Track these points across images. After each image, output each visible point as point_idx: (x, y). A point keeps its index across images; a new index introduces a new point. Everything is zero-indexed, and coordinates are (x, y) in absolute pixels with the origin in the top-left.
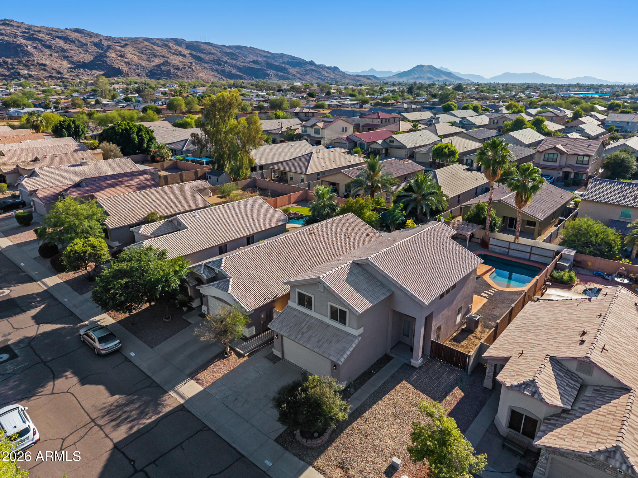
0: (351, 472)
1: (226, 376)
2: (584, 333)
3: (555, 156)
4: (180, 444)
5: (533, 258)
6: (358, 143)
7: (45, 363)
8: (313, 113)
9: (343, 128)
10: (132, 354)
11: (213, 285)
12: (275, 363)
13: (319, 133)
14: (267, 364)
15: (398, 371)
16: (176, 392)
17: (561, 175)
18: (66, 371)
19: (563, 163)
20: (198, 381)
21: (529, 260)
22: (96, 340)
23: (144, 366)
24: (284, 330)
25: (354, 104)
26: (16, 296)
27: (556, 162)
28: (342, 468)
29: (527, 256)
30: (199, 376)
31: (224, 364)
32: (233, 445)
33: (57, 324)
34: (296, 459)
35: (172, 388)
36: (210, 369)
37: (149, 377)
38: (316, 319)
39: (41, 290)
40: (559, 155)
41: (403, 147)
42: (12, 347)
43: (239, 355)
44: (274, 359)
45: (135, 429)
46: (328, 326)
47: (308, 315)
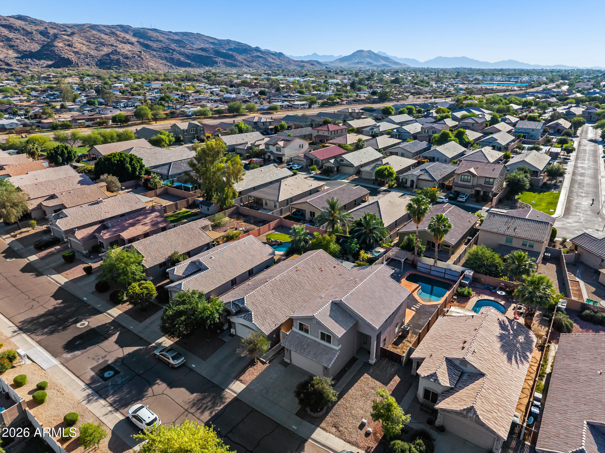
0: (341, 429)
1: (258, 377)
2: (465, 342)
3: (469, 178)
4: (243, 420)
5: (446, 277)
6: (314, 160)
7: (140, 375)
8: (270, 122)
9: (300, 145)
10: (193, 366)
11: (241, 317)
12: (286, 367)
13: (280, 151)
14: (281, 368)
15: (361, 367)
16: (229, 389)
17: (473, 192)
18: (156, 380)
19: (475, 183)
20: (241, 381)
21: (444, 278)
22: (170, 358)
23: (204, 373)
24: (292, 347)
25: (303, 105)
26: (95, 326)
27: (470, 182)
28: (335, 427)
29: (442, 275)
30: (241, 378)
31: (254, 369)
32: (272, 419)
33: (134, 346)
34: (309, 424)
35: (227, 387)
36: (247, 373)
37: (209, 381)
38: (311, 339)
39: (110, 321)
40: (472, 177)
41: (351, 165)
42: (112, 365)
43: (263, 363)
44: (286, 364)
45: (214, 413)
46: (320, 344)
47: (305, 337)
